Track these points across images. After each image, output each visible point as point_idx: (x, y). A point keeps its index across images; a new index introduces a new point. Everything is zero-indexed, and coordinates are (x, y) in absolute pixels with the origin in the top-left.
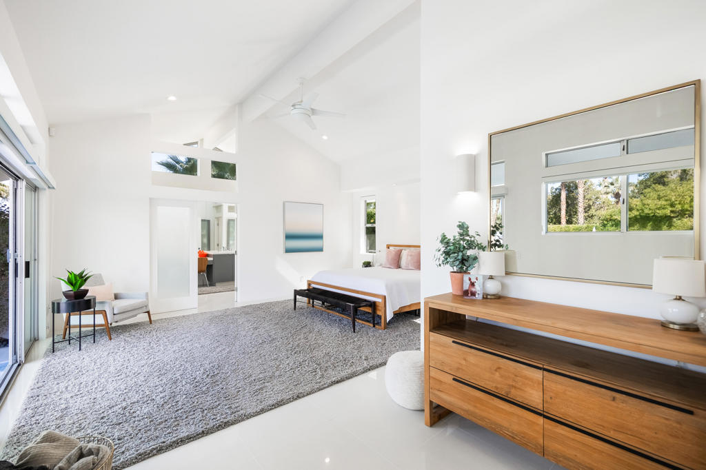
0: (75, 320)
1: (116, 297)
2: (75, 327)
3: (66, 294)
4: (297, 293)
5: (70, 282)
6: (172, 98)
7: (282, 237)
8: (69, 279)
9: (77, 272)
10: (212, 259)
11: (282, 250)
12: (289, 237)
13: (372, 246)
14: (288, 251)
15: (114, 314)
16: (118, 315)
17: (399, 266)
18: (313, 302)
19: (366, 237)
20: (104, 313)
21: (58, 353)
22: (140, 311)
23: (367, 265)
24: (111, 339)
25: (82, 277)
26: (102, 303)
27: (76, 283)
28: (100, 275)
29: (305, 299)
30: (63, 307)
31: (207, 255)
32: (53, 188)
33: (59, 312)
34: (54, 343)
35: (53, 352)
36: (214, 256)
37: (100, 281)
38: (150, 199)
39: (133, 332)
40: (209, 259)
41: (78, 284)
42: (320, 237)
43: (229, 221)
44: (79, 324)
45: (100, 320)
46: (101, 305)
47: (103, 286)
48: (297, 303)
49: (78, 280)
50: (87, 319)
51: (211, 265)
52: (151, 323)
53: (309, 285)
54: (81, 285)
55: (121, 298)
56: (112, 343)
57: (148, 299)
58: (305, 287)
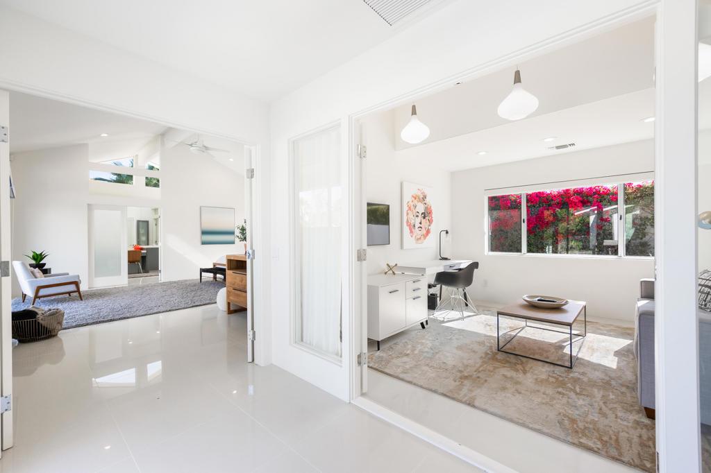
4: (203, 270)
5: (34, 258)
7: (199, 233)
8: (33, 256)
9: (38, 252)
10: (145, 251)
11: (199, 242)
12: (204, 233)
14: (203, 243)
25: (42, 256)
27: (37, 259)
29: (211, 275)
31: (142, 249)
36: (147, 249)
38: (89, 205)
40: (143, 251)
41: (39, 260)
42: (231, 233)
48: (203, 277)
49: (39, 257)
51: (145, 257)
53: (214, 266)
54: (41, 260)
58: (212, 267)
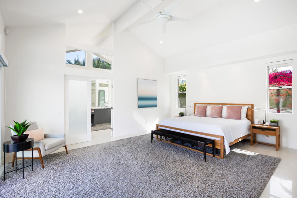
0: (19, 154)
1: (46, 137)
2: (19, 158)
3: (13, 138)
4: (153, 132)
5: (16, 130)
6: (80, 12)
7: (137, 99)
8: (15, 127)
9: (21, 122)
10: (94, 111)
11: (136, 106)
12: (140, 99)
13: (183, 104)
14: (140, 107)
15: (45, 150)
16: (48, 151)
17: (205, 116)
18: (161, 138)
19: (178, 99)
20: (38, 149)
21: (8, 181)
22: (61, 146)
23: (182, 115)
24: (43, 168)
25: (24, 126)
26: (37, 143)
27: (20, 130)
28: (35, 123)
30: (11, 147)
32: (6, 66)
33: (8, 151)
34: (5, 173)
35: (5, 180)
36: (95, 109)
37: (35, 126)
39: (57, 161)
41: (22, 131)
42: (155, 99)
43: (99, 91)
44: (22, 156)
45: (36, 154)
46: (37, 144)
47: (37, 130)
48: (153, 138)
49: (22, 127)
50: (28, 154)
52: (67, 153)
53: (157, 127)
54: (24, 131)
55: (48, 138)
56: (45, 171)
57: (65, 138)
